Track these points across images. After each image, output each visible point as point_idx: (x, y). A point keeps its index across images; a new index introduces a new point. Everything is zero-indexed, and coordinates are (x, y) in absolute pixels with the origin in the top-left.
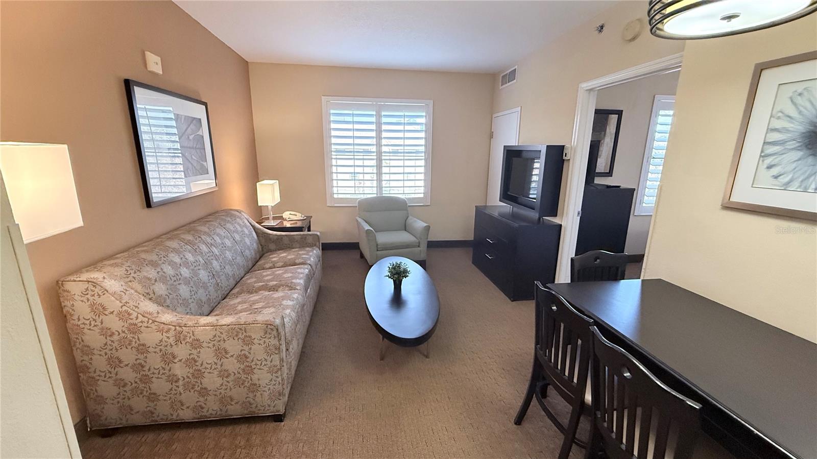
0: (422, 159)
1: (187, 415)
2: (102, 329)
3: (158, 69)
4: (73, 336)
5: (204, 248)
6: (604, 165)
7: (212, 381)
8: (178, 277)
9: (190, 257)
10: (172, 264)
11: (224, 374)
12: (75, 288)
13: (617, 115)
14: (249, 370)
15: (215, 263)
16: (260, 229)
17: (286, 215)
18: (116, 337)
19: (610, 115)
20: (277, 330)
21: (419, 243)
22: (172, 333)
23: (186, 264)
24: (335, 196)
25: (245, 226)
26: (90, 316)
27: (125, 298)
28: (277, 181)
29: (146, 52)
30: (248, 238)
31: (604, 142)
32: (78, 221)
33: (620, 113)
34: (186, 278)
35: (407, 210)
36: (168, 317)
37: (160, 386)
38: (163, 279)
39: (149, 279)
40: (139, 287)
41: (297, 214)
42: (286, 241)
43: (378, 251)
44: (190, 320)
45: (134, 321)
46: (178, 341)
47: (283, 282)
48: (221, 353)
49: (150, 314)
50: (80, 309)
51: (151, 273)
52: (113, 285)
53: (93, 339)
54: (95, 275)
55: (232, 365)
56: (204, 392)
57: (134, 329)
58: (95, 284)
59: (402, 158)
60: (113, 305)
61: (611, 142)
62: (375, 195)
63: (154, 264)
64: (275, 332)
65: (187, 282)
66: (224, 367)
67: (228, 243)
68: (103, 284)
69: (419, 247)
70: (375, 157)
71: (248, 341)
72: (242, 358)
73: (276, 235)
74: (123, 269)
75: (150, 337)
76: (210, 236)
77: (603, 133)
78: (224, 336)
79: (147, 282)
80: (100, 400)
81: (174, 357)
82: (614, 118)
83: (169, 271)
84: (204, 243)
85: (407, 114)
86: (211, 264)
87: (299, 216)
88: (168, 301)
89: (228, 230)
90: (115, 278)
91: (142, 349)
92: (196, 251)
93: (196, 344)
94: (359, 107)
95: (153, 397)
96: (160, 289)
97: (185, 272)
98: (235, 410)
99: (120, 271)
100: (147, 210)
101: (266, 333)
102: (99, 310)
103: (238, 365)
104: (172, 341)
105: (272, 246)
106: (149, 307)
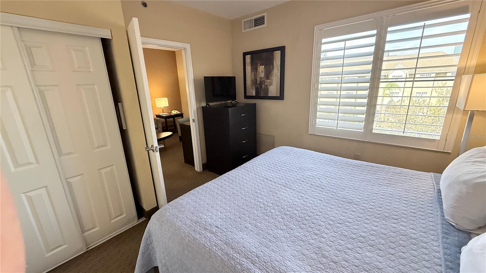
6: (275, 90)
13: (280, 51)
19: (274, 52)
31: (273, 73)
33: (282, 49)
61: (278, 72)
77: (272, 66)
82: (278, 54)
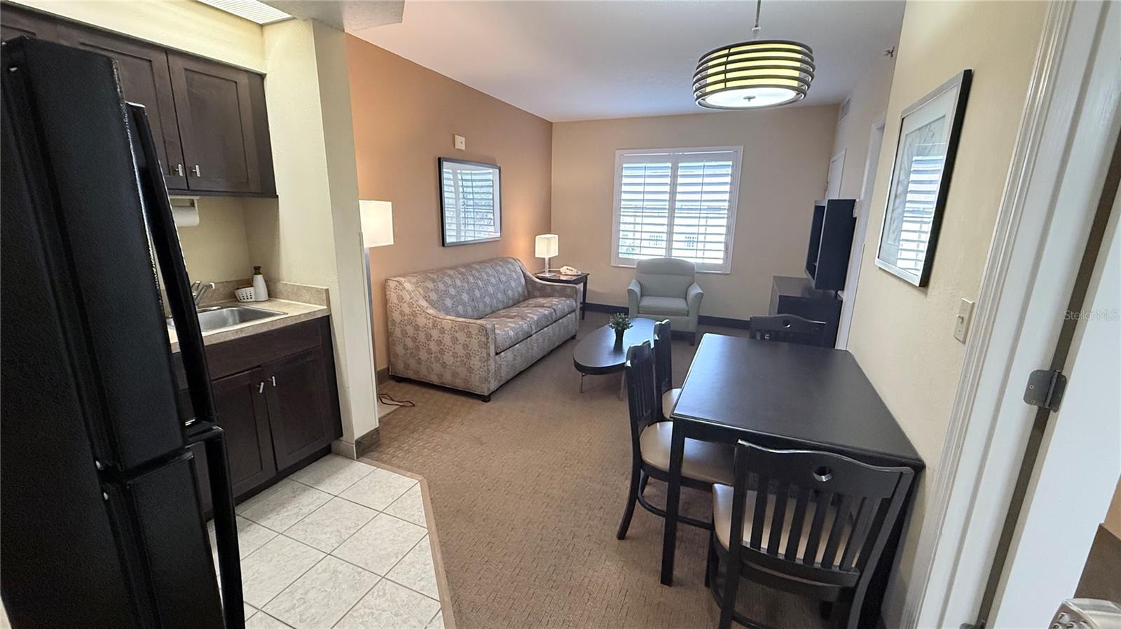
0: (724, 218)
1: (434, 379)
2: (401, 311)
3: (463, 147)
4: (388, 312)
5: (471, 279)
7: (448, 358)
8: (446, 293)
9: (458, 283)
10: (445, 283)
11: (455, 355)
12: (392, 284)
14: (468, 356)
15: (477, 292)
16: (529, 277)
17: (563, 270)
18: (406, 318)
20: (486, 331)
21: (688, 311)
22: (431, 321)
23: (455, 286)
24: (620, 256)
25: (516, 272)
26: (396, 302)
27: (413, 295)
28: (557, 236)
29: (456, 136)
30: (515, 281)
32: (390, 241)
34: (451, 295)
35: (694, 277)
36: (431, 311)
37: (423, 355)
38: (437, 291)
39: (428, 288)
40: (422, 292)
41: (573, 269)
42: (549, 290)
43: (639, 313)
44: (442, 315)
45: (415, 309)
46: (434, 326)
47: (520, 315)
48: (455, 340)
49: (423, 307)
50: (393, 298)
51: (430, 285)
52: (408, 286)
53: (396, 316)
54: (402, 280)
55: (460, 350)
56: (444, 365)
57: (414, 314)
58: (400, 284)
59: (698, 215)
60: (407, 297)
62: (663, 257)
63: (434, 281)
64: (484, 332)
65: (452, 297)
66: (456, 351)
67: (493, 280)
68: (405, 285)
69: (688, 315)
70: (667, 215)
71: (469, 335)
72: (466, 346)
73: (541, 284)
74: (416, 279)
75: (421, 321)
76: (479, 272)
78: (457, 328)
79: (426, 289)
80: (396, 356)
81: (431, 337)
83: (441, 286)
84: (473, 276)
85: (707, 164)
86: (474, 291)
87: (574, 272)
88: (436, 305)
89: (497, 272)
90: (410, 282)
91: (417, 328)
92: (465, 279)
93: (442, 331)
94: (654, 159)
95: (419, 361)
96: (434, 296)
97: (452, 291)
98: (460, 384)
99: (414, 280)
100: (442, 248)
101: (479, 331)
102: (401, 299)
103: (463, 351)
104: (431, 325)
105: (537, 293)
106: (424, 303)
